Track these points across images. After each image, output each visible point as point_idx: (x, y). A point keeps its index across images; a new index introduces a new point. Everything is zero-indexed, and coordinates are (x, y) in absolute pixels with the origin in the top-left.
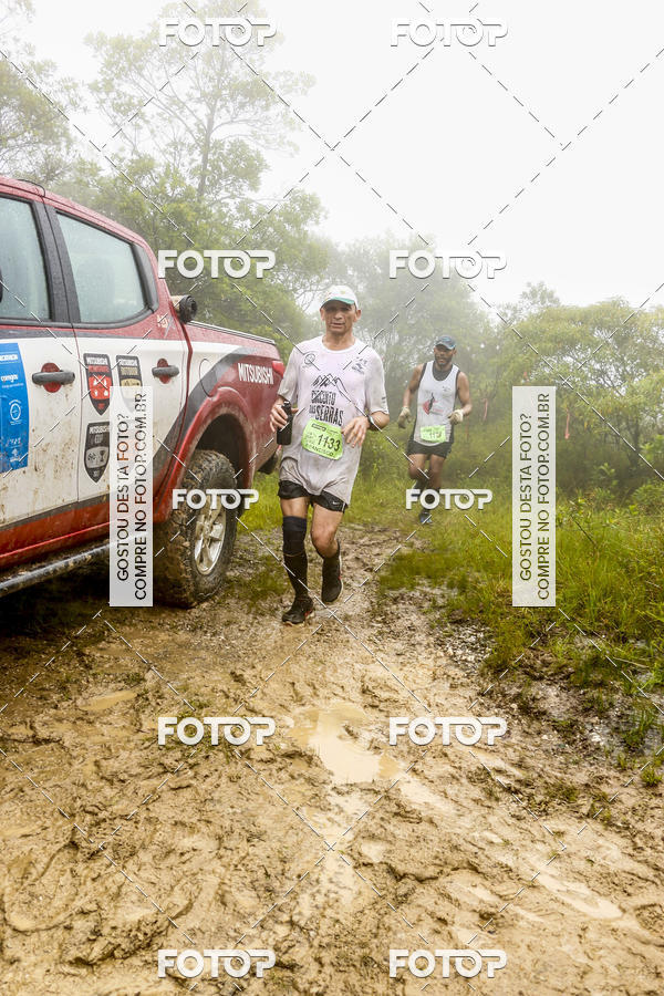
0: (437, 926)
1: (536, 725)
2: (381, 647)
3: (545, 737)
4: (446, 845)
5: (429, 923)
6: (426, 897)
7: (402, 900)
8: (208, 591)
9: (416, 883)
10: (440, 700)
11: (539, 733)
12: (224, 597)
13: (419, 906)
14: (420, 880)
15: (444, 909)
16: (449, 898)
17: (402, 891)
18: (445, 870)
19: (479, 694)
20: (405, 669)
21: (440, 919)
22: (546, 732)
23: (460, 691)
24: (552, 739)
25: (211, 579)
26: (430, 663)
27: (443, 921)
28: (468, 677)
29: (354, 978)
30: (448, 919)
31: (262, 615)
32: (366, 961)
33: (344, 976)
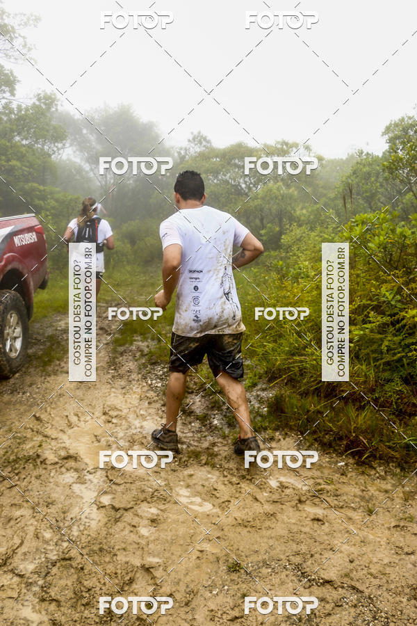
0: (132, 529)
1: (189, 419)
2: (113, 385)
3: (193, 424)
4: (139, 490)
5: (128, 528)
6: (128, 517)
7: (117, 520)
8: (17, 367)
9: (124, 511)
10: (142, 412)
11: (190, 423)
12: (28, 368)
13: (125, 522)
14: (126, 510)
15: (136, 521)
16: (138, 515)
17: (118, 516)
18: (138, 503)
19: (162, 405)
20: (126, 396)
21: (133, 526)
22: (193, 422)
23: (153, 405)
24: (196, 425)
25: (18, 360)
26: (139, 390)
27: (134, 526)
28: (158, 396)
29: (96, 558)
30: (137, 525)
31: (50, 376)
32: (101, 550)
33: (92, 558)
